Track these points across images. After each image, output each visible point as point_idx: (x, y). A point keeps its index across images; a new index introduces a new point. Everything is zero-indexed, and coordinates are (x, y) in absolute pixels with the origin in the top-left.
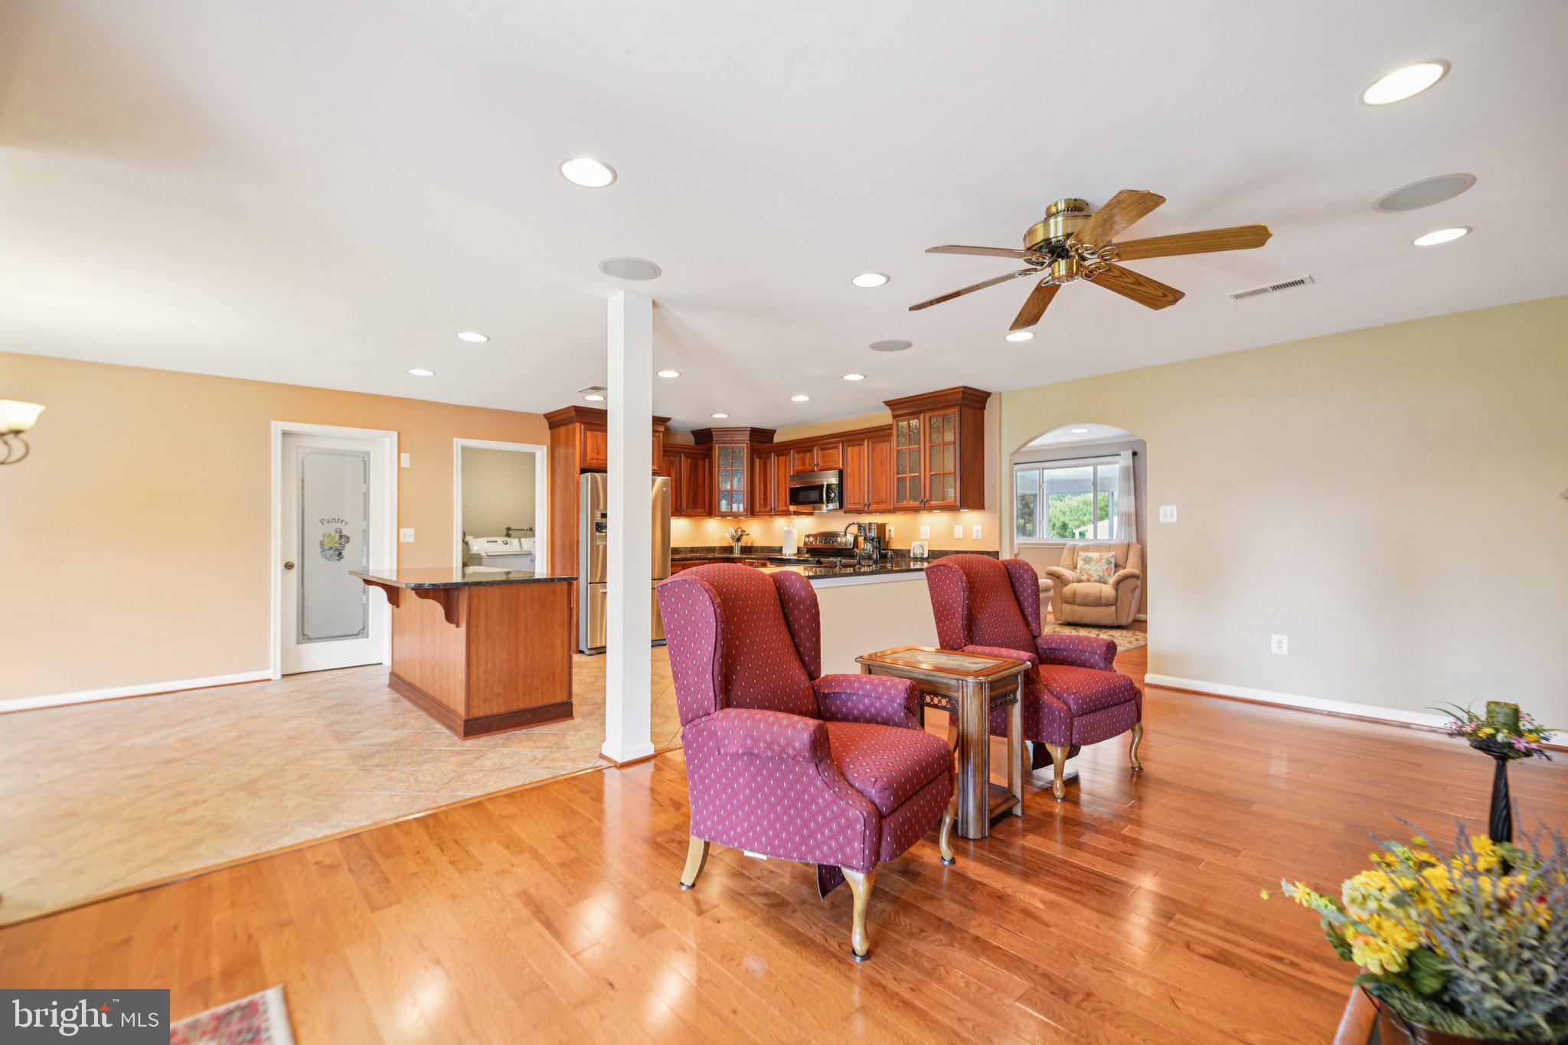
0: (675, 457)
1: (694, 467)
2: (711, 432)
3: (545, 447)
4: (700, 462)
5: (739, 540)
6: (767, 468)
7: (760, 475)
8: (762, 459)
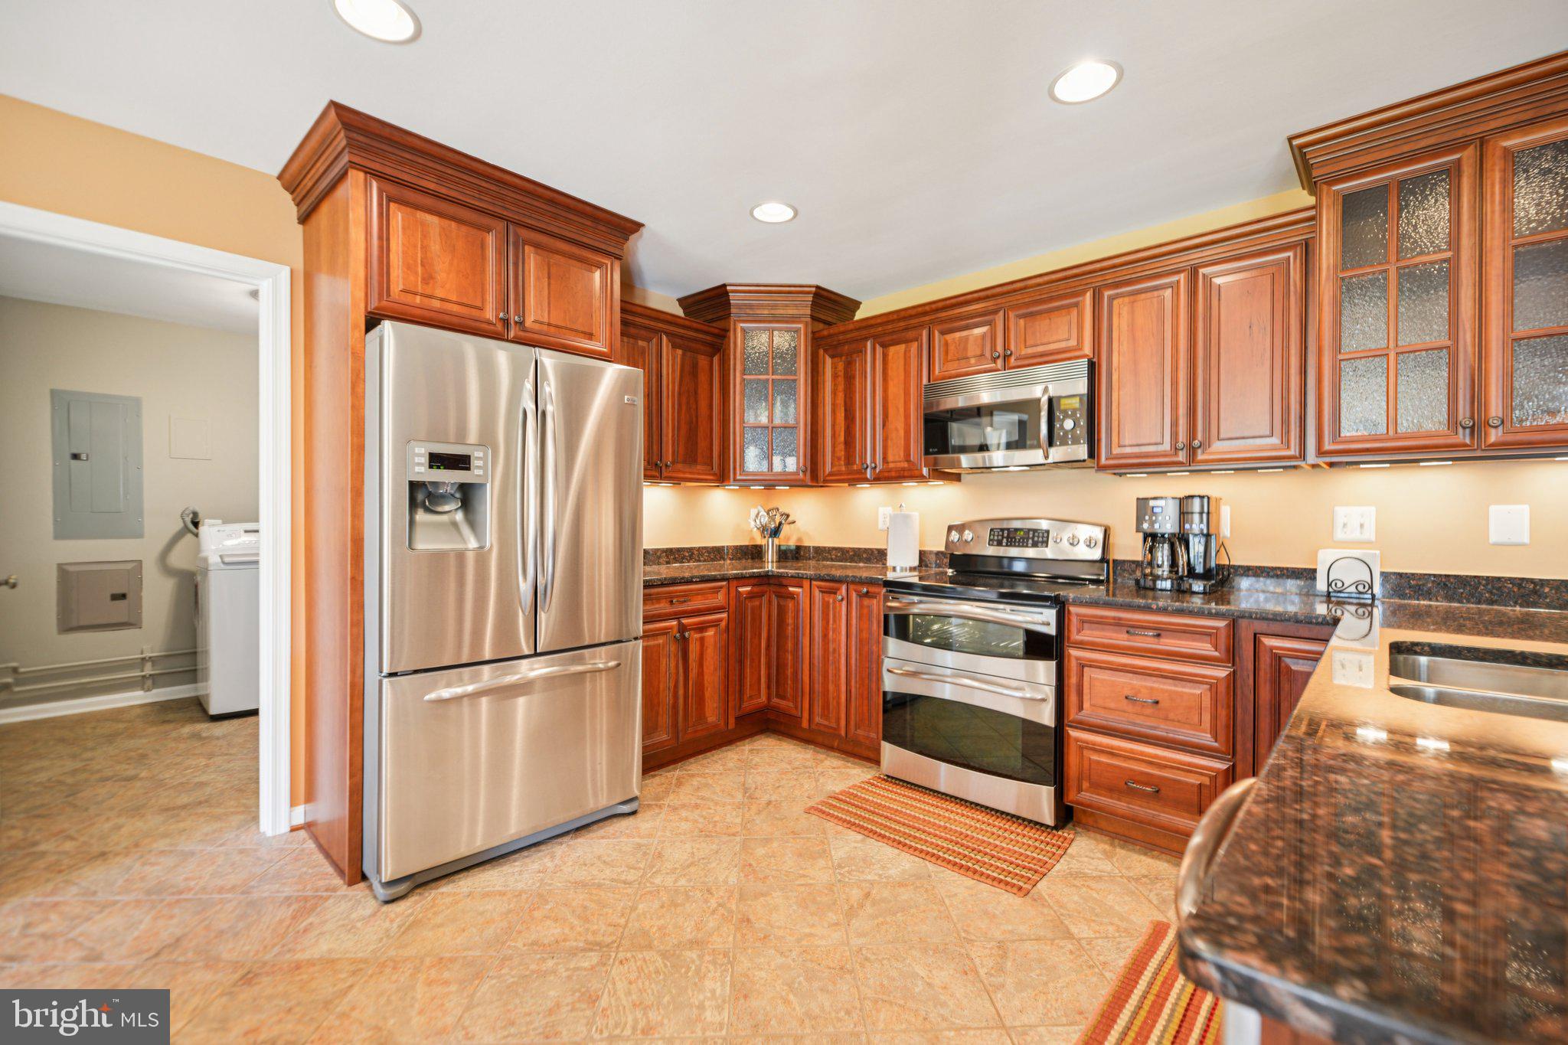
0: (649, 340)
1: (690, 373)
2: (727, 293)
3: (285, 272)
4: (703, 361)
5: (776, 532)
6: (854, 377)
7: (834, 393)
8: (841, 357)
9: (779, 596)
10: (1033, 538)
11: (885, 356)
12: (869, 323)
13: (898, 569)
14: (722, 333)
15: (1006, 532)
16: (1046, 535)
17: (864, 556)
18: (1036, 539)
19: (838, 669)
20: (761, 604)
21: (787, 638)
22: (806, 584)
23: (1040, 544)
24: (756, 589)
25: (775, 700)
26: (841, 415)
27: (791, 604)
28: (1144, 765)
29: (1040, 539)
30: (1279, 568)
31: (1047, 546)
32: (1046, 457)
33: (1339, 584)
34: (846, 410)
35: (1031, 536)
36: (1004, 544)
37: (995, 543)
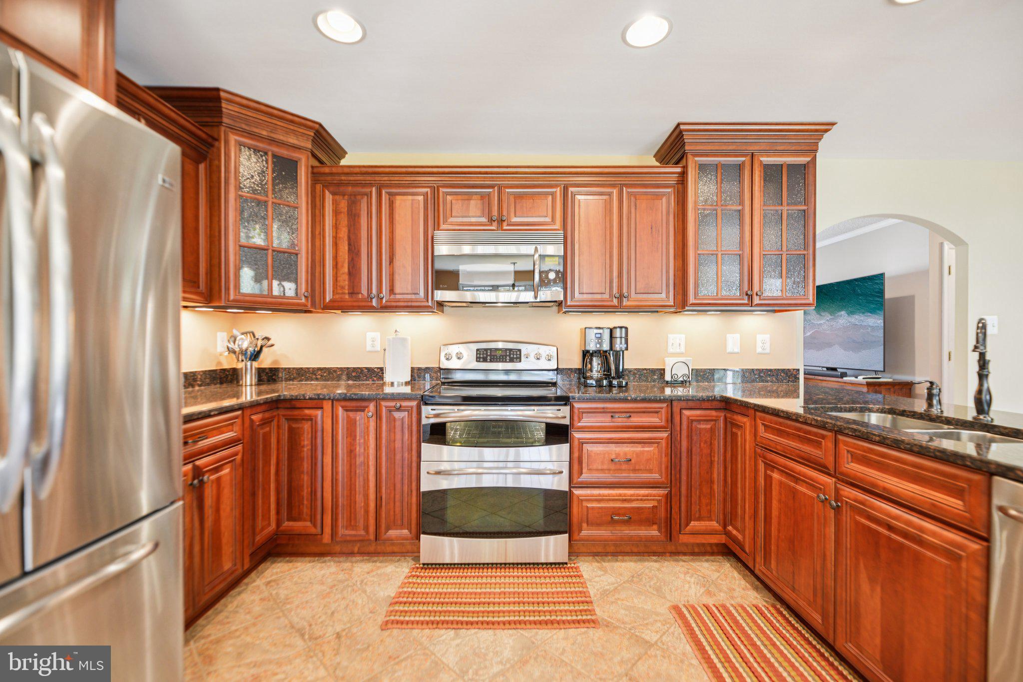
2: (219, 99)
5: (255, 356)
6: (359, 216)
7: (336, 227)
8: (344, 195)
9: (290, 419)
10: (509, 356)
11: (391, 205)
12: (352, 171)
13: (396, 384)
14: (210, 140)
15: (489, 351)
16: (518, 353)
17: (353, 374)
18: (512, 356)
19: (366, 480)
20: (270, 431)
21: (302, 459)
22: (327, 405)
23: (515, 360)
24: (267, 415)
25: (286, 524)
26: (344, 248)
27: (307, 426)
28: (619, 502)
29: (515, 356)
30: (645, 369)
31: (520, 361)
32: (536, 297)
33: (676, 377)
34: (349, 244)
35: (508, 354)
36: (489, 360)
37: (481, 360)
